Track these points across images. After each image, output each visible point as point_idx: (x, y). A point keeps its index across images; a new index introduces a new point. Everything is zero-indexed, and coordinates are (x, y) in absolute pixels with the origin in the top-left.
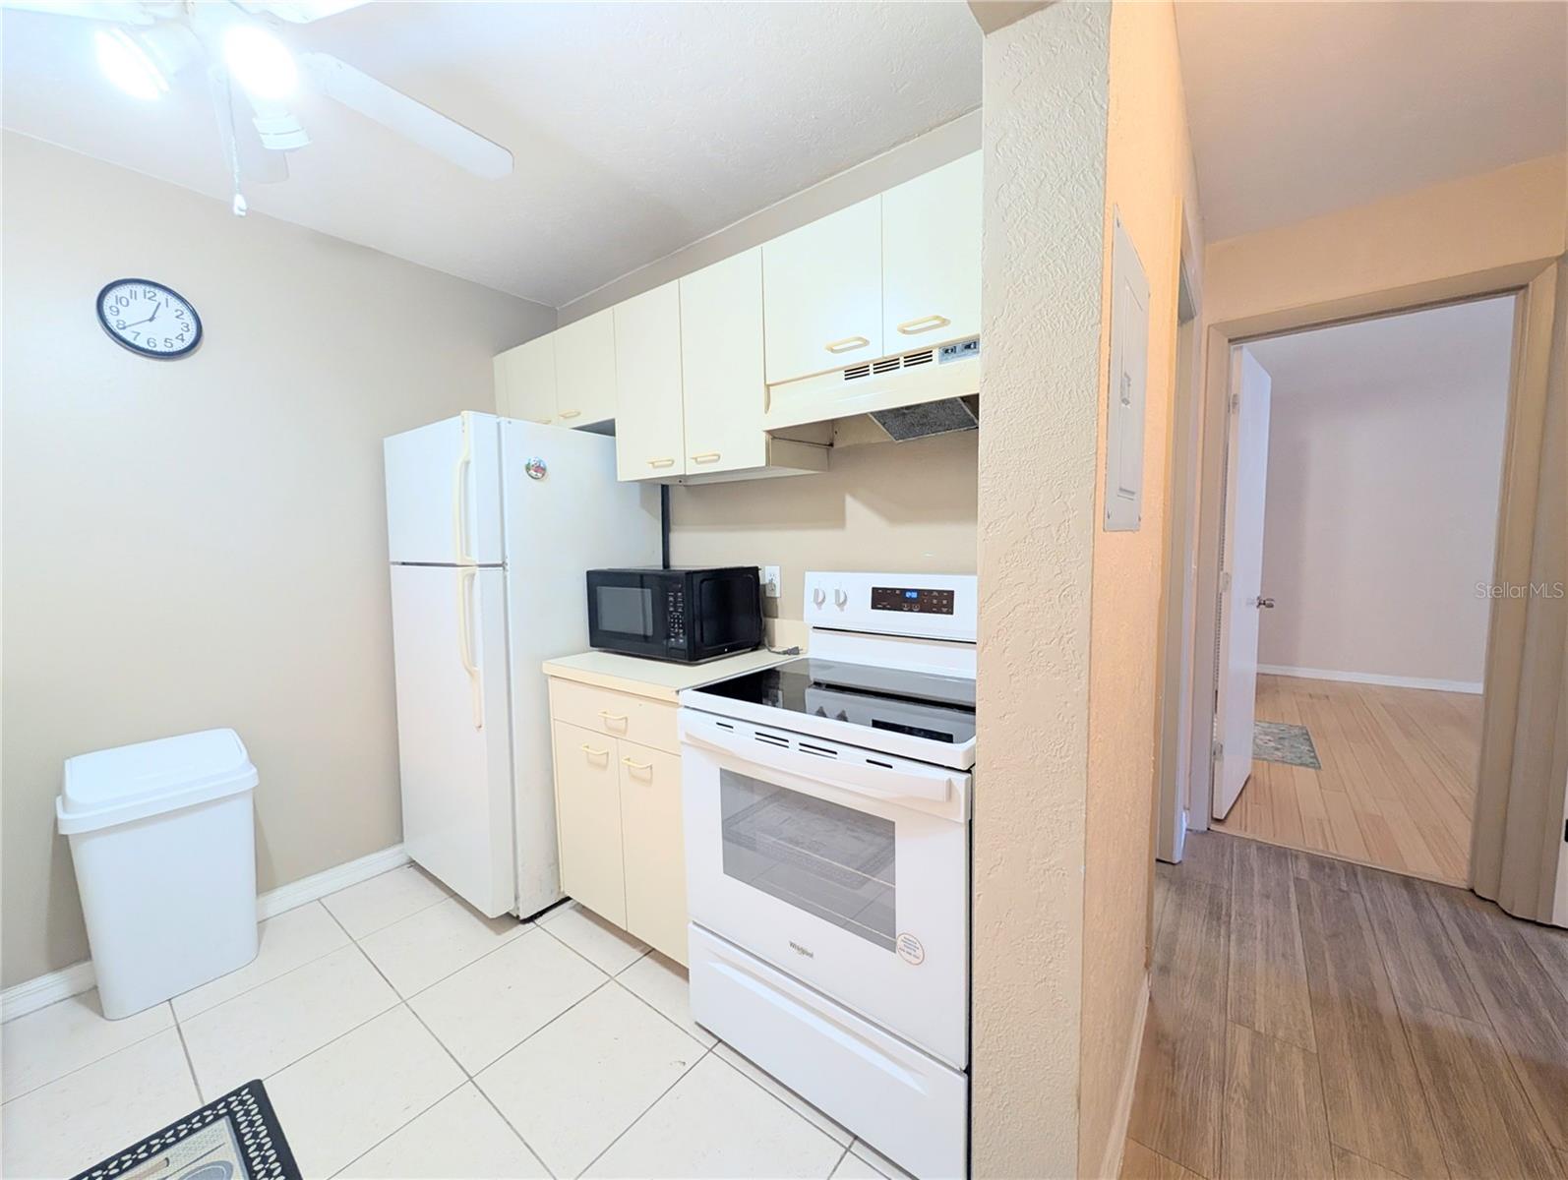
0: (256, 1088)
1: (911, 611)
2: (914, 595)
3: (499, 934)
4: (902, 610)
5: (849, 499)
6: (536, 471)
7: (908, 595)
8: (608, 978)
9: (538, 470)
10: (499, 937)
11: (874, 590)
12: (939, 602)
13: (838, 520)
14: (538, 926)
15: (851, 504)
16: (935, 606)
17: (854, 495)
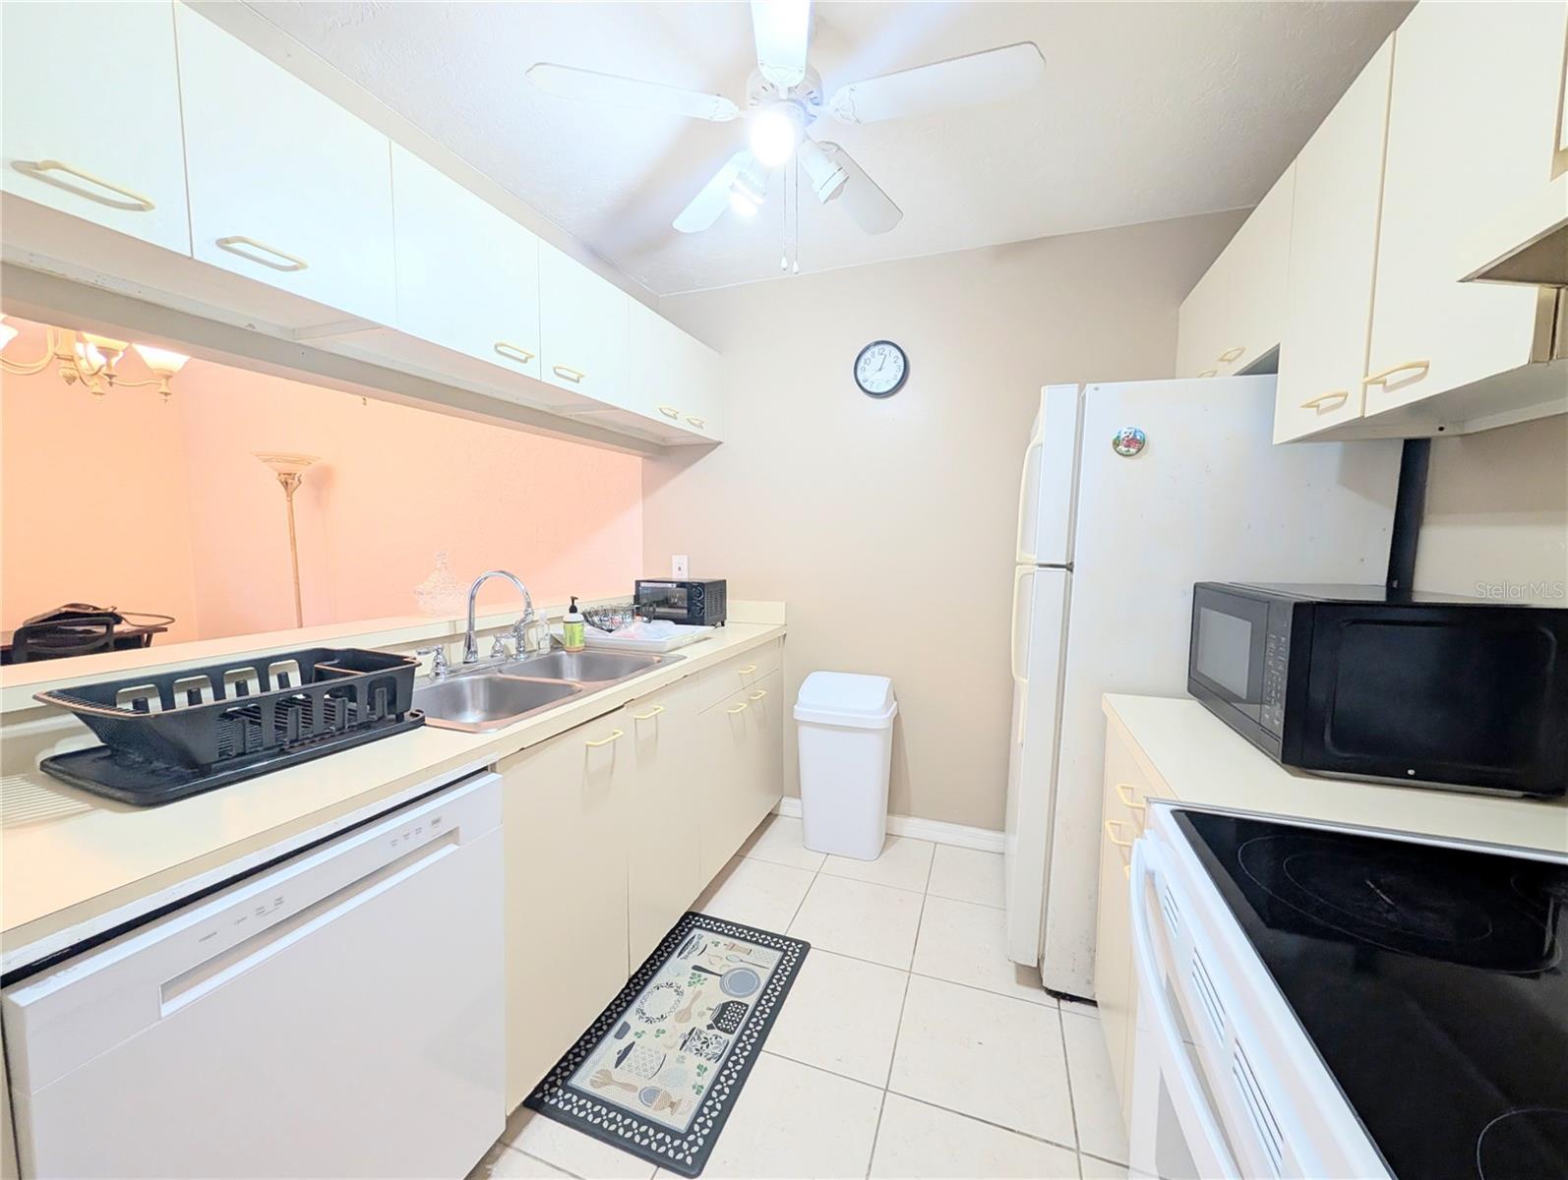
0: (806, 947)
3: (1018, 982)
6: (1128, 446)
8: (1074, 1146)
9: (1133, 444)
10: (1016, 985)
14: (1059, 1008)
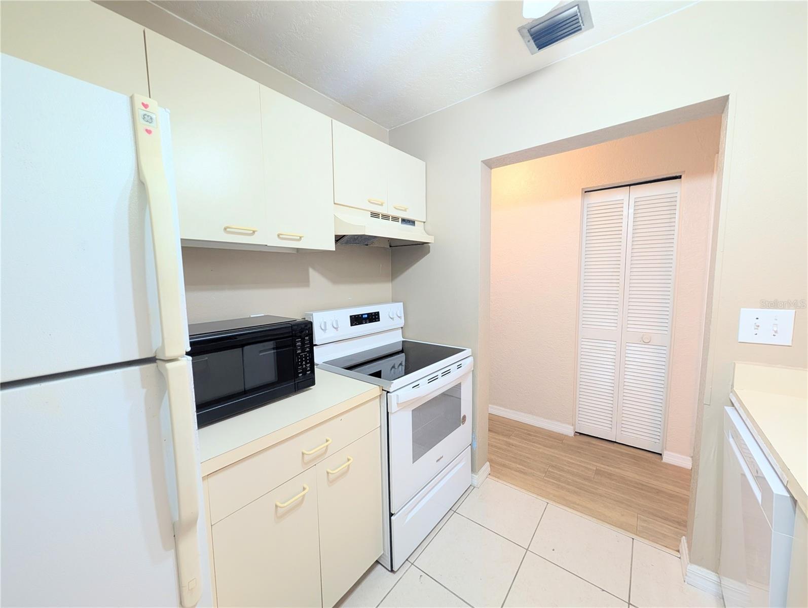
1: (366, 323)
2: (366, 316)
4: (363, 324)
5: (311, 271)
7: (364, 316)
11: (351, 317)
12: (374, 317)
13: (305, 282)
15: (312, 272)
16: (374, 319)
17: (314, 268)
